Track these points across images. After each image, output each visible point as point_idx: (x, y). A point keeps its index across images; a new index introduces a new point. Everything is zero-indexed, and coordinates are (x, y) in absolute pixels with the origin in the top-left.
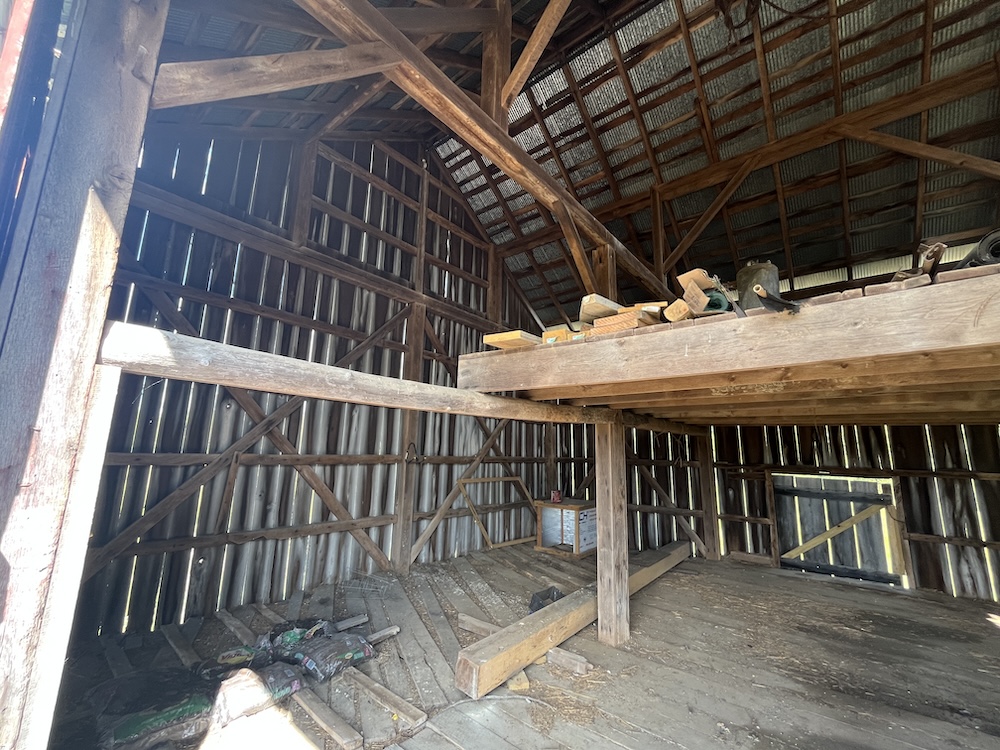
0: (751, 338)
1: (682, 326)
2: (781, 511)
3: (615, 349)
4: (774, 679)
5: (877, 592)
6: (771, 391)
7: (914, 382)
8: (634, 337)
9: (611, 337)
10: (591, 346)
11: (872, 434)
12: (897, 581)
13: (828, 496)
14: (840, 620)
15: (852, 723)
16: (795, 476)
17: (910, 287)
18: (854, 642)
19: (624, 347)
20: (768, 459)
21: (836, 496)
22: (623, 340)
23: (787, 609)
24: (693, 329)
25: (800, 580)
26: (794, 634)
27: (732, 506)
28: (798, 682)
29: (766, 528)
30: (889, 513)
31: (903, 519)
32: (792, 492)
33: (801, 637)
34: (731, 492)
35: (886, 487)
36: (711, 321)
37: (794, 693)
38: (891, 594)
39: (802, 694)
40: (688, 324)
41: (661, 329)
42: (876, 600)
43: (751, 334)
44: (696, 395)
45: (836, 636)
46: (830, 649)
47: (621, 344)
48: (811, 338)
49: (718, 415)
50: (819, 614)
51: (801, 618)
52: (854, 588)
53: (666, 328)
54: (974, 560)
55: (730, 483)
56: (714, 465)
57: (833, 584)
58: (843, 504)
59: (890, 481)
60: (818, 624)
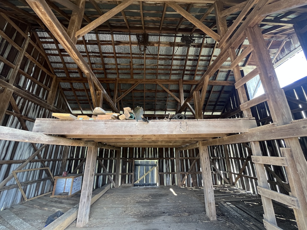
0: (139, 127)
1: (123, 121)
2: (135, 170)
3: (103, 125)
4: (131, 219)
5: (152, 188)
6: (139, 139)
7: (164, 139)
8: (110, 122)
9: (103, 121)
10: (95, 123)
11: (155, 149)
12: (156, 185)
13: (146, 165)
14: (145, 198)
15: (146, 224)
16: (140, 160)
17: (167, 121)
18: (148, 203)
19: (106, 125)
20: (134, 157)
21: (147, 165)
22: (106, 122)
23: (134, 198)
24: (126, 122)
25: (137, 189)
26: (135, 204)
27: (124, 170)
28: (135, 218)
29: (132, 176)
30: (156, 168)
31: (159, 169)
32: (138, 165)
33: (137, 205)
34: (124, 166)
35: (156, 162)
36: (130, 121)
37: (134, 222)
38: (155, 188)
39: (136, 221)
40: (125, 121)
41: (118, 121)
42: (153, 190)
43: (139, 126)
44: (121, 139)
45: (144, 202)
46: (143, 206)
47: (105, 124)
48: (150, 129)
49: (125, 144)
50: (141, 197)
51: (137, 199)
52: (148, 188)
53: (119, 121)
54: (169, 177)
55: (124, 164)
56: (121, 159)
57: (145, 189)
58: (148, 167)
59: (157, 161)
60: (141, 200)
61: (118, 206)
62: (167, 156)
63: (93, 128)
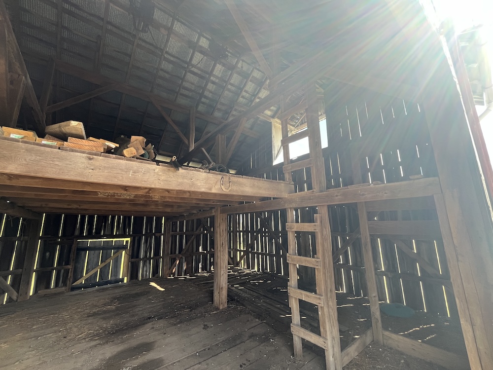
0: (160, 175)
1: (131, 160)
2: (78, 259)
3: (84, 160)
4: (84, 345)
5: (116, 287)
8: (101, 158)
9: (83, 152)
11: (127, 219)
12: (122, 280)
13: (103, 249)
14: (105, 305)
15: (122, 342)
16: (89, 240)
18: (113, 311)
19: (92, 161)
20: (77, 233)
21: (107, 248)
22: (91, 156)
23: (79, 310)
24: (136, 164)
25: (82, 294)
26: (86, 320)
27: (46, 263)
28: (96, 340)
29: (67, 271)
30: (126, 253)
31: (131, 254)
32: (85, 249)
33: (90, 320)
34: (48, 254)
35: (127, 242)
36: (145, 163)
37: (95, 346)
38: (121, 286)
39: (99, 344)
40: (134, 161)
41: (119, 159)
42: (117, 291)
45: (105, 312)
46: (104, 319)
47: (90, 159)
50: (96, 306)
51: (88, 311)
52: (107, 289)
53: (122, 159)
55: (48, 248)
56: (40, 238)
57: (98, 291)
58: (109, 251)
59: (129, 239)
60: (96, 311)
61: (41, 332)
62: (148, 231)
63: (57, 163)
